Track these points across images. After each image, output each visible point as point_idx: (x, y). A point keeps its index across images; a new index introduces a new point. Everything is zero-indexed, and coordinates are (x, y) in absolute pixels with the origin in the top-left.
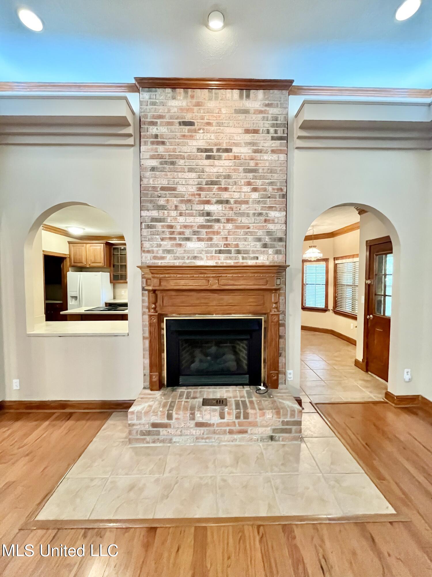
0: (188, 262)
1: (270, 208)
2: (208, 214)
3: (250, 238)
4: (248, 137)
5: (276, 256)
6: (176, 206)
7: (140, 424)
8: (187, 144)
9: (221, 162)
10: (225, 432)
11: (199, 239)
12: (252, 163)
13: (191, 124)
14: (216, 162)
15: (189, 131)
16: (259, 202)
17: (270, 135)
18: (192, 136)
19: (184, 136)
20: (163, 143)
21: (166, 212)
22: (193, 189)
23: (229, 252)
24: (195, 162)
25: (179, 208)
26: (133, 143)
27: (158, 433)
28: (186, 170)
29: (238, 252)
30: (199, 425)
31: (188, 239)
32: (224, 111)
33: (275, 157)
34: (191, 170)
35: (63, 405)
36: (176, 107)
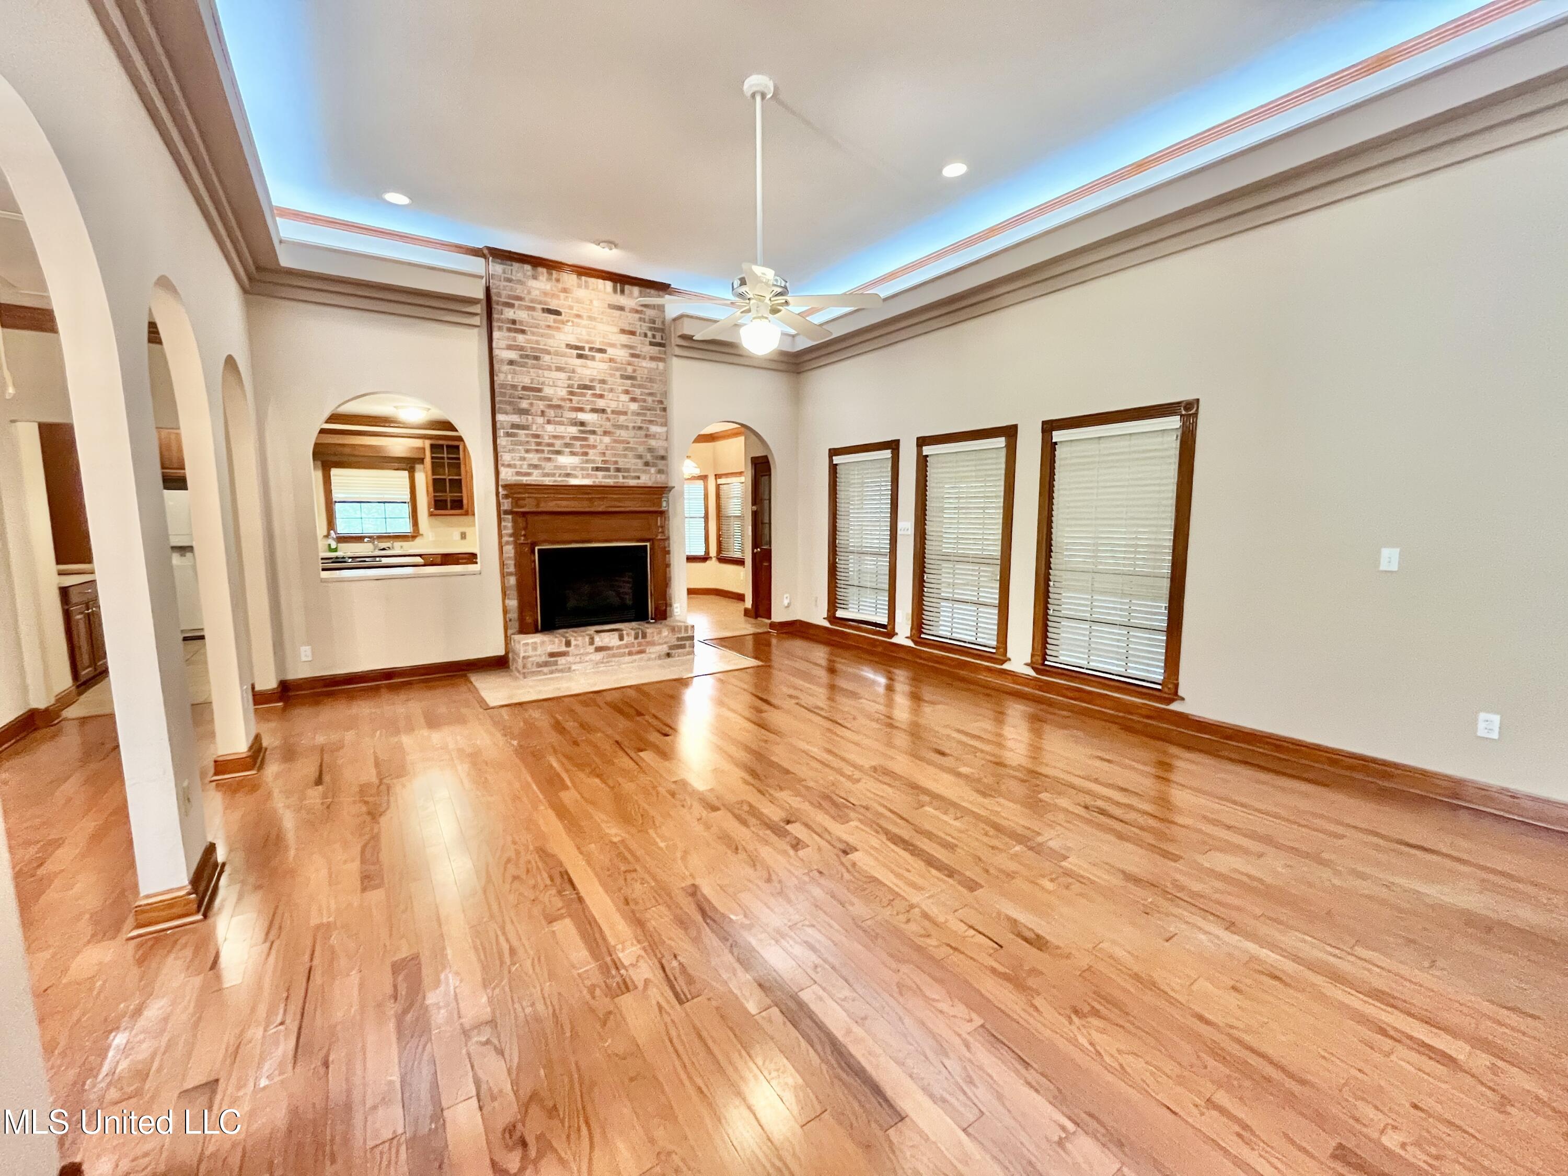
0: (559, 480)
1: (651, 422)
2: (582, 424)
3: (630, 454)
4: (624, 339)
5: (659, 476)
6: (543, 412)
7: (536, 656)
8: (552, 337)
9: (593, 362)
10: (623, 655)
11: (573, 454)
12: (630, 369)
13: (558, 313)
14: (589, 363)
15: (555, 321)
16: (638, 414)
17: (648, 340)
18: (558, 329)
19: (549, 326)
20: (523, 332)
21: (530, 417)
22: (563, 393)
23: (607, 469)
24: (564, 359)
25: (547, 414)
26: (478, 324)
27: (556, 663)
28: (554, 369)
29: (618, 470)
30: (599, 649)
31: (558, 453)
32: (596, 303)
33: (653, 365)
34: (559, 369)
35: (388, 674)
36: (538, 289)
